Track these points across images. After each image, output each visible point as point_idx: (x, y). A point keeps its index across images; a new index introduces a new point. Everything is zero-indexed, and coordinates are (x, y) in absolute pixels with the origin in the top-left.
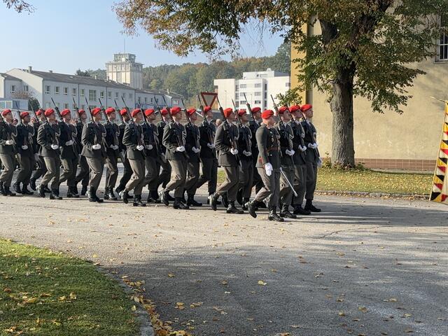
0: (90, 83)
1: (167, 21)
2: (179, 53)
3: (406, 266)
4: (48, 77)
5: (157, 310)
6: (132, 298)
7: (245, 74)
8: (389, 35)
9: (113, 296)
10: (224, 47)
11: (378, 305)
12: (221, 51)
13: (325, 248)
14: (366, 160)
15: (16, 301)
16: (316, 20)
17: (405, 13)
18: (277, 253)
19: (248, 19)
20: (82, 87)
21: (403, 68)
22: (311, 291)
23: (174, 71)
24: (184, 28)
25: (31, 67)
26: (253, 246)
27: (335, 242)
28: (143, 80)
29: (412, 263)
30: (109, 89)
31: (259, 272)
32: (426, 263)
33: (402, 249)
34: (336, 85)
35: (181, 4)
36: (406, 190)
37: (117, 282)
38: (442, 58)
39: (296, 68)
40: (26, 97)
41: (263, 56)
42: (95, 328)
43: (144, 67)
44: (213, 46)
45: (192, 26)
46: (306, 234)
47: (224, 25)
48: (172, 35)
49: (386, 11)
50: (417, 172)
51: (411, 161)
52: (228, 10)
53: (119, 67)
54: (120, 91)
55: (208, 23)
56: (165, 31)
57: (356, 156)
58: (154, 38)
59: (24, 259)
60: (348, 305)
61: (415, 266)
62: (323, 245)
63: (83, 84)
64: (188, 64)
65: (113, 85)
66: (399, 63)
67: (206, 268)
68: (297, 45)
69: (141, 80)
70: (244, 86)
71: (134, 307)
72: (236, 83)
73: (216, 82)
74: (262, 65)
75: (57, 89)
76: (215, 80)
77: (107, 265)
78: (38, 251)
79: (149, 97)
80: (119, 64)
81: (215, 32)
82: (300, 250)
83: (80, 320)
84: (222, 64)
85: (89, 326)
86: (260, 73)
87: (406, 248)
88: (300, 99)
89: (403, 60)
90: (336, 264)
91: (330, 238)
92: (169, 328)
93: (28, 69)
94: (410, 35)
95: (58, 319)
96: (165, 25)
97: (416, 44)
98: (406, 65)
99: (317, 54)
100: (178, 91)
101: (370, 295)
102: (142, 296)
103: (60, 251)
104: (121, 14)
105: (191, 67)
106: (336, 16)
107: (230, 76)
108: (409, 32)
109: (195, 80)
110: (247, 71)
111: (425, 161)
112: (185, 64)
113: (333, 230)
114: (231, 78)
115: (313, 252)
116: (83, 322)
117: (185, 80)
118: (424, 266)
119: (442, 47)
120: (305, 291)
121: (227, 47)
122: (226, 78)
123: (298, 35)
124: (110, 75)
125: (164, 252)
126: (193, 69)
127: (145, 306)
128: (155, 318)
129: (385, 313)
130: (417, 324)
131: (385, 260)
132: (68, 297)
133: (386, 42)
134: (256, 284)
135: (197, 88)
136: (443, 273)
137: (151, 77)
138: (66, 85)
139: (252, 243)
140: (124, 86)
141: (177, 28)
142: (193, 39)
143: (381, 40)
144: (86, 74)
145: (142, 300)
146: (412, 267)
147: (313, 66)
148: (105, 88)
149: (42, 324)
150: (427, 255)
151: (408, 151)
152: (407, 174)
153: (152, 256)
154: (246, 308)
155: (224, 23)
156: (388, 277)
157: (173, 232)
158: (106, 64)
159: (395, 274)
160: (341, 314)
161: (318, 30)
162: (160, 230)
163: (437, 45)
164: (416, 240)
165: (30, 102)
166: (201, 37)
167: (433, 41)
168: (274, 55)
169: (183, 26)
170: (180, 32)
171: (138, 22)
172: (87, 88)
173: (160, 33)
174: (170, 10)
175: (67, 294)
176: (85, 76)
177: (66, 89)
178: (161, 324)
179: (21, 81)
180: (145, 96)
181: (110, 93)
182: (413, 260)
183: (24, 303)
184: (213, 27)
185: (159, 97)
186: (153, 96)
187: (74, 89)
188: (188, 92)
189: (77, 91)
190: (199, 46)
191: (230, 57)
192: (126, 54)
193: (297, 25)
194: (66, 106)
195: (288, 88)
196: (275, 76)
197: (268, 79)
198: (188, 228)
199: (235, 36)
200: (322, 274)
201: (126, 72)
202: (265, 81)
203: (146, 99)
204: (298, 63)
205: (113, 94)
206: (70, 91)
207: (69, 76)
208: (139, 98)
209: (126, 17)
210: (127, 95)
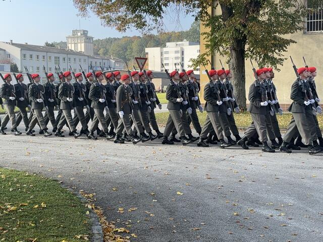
0: (55, 51)
1: (110, 6)
2: (120, 29)
3: (282, 180)
4: (24, 48)
5: (104, 214)
6: (86, 205)
7: (168, 44)
8: (271, 14)
9: (73, 205)
10: (152, 25)
11: (262, 207)
12: (149, 28)
13: (225, 168)
15: (3, 209)
16: (217, 4)
18: (190, 172)
19: (168, 4)
20: (49, 54)
21: (280, 38)
22: (214, 198)
23: (116, 42)
24: (122, 11)
25: (12, 41)
26: (173, 168)
27: (232, 164)
28: (94, 49)
29: (286, 177)
30: (69, 56)
31: (178, 185)
33: (280, 168)
34: (233, 51)
36: (283, 126)
37: (75, 195)
38: (308, 30)
39: (204, 39)
40: (9, 62)
41: (180, 31)
42: (60, 227)
43: (94, 39)
44: (144, 24)
45: (128, 10)
46: (211, 158)
48: (113, 16)
51: (287, 105)
53: (76, 39)
54: (77, 57)
55: (140, 7)
56: (109, 13)
57: (247, 102)
58: (101, 18)
59: (8, 179)
60: (240, 208)
62: (223, 166)
63: (50, 52)
64: (126, 37)
65: (72, 52)
66: (277, 34)
67: (140, 184)
68: (204, 22)
69: (92, 51)
70: (167, 52)
71: (88, 212)
72: (161, 50)
73: (147, 50)
74: (180, 37)
75: (31, 56)
76: (146, 49)
77: (68, 183)
78: (18, 173)
79: (99, 61)
80: (76, 37)
81: (145, 13)
82: (207, 170)
83: (49, 221)
84: (151, 37)
85: (56, 226)
86: (178, 43)
87: (283, 167)
88: (207, 61)
89: (281, 33)
90: (232, 179)
91: (228, 161)
92: (113, 226)
93: (10, 42)
94: (285, 14)
95: (33, 221)
96: (108, 9)
97: (290, 21)
98: (282, 36)
99: (219, 29)
100: (119, 56)
101: (256, 201)
102: (94, 204)
103: (34, 173)
105: (129, 39)
106: (232, 1)
107: (157, 46)
108: (285, 12)
109: (131, 49)
110: (169, 41)
112: (124, 37)
113: (230, 155)
114: (158, 47)
115: (216, 171)
116: (51, 223)
117: (123, 49)
119: (308, 22)
120: (211, 199)
121: (154, 25)
122: (154, 47)
123: (205, 15)
125: (109, 173)
126: (130, 40)
127: (96, 211)
128: (103, 219)
129: (266, 213)
130: (290, 221)
131: (267, 176)
132: (40, 206)
133: (268, 20)
134: (175, 194)
135: (133, 54)
136: (309, 184)
137: (100, 46)
138: (38, 53)
139: (173, 165)
140: (80, 54)
141: (117, 11)
142: (129, 19)
143: (264, 18)
144: (52, 45)
145: (93, 207)
146: (286, 180)
147: (216, 38)
148: (66, 55)
149: (21, 225)
150: (298, 171)
153: (101, 176)
154: (168, 211)
155: (151, 7)
156: (269, 188)
157: (116, 159)
158: (67, 37)
159: (274, 185)
160: (235, 214)
161: (219, 11)
162: (106, 157)
163: (304, 22)
165: (11, 66)
166: (135, 17)
167: (302, 19)
168: (189, 30)
169: (122, 9)
170: (120, 14)
171: (88, 8)
172: (53, 56)
173: (105, 15)
175: (39, 203)
177: (38, 56)
178: (107, 224)
179: (5, 50)
180: (96, 60)
181: (70, 58)
182: (287, 175)
183: (9, 210)
184: (143, 10)
185: (106, 61)
186: (101, 61)
187: (44, 56)
188: (127, 57)
189: (46, 58)
190: (133, 24)
191: (157, 32)
192: (81, 30)
193: (204, 8)
194: (38, 68)
195: (199, 54)
196: (190, 44)
197: (184, 47)
198: (126, 155)
199: (160, 16)
200: (223, 186)
201: (81, 43)
202: (183, 48)
203: (96, 62)
204: (205, 36)
205: (72, 60)
206: (41, 58)
207: (39, 47)
208: (91, 62)
209: (80, 4)
210: (82, 60)
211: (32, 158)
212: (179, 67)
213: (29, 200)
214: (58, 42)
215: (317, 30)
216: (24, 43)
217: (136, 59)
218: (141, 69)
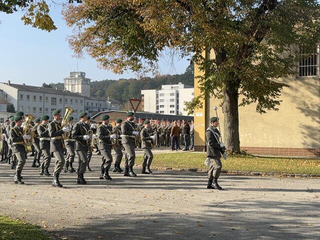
0: (52, 92)
1: (105, 49)
2: (116, 72)
3: (277, 228)
4: (22, 88)
7: (163, 86)
8: (265, 58)
10: (147, 67)
12: (145, 70)
13: (217, 214)
14: (248, 148)
16: (211, 48)
18: (182, 218)
19: (164, 48)
20: (46, 95)
21: (273, 82)
23: (113, 84)
24: (119, 54)
26: (164, 213)
27: (225, 210)
28: (91, 91)
30: (66, 97)
32: (292, 225)
33: (274, 214)
34: (226, 94)
35: (115, 37)
36: (277, 170)
38: (300, 75)
39: (199, 82)
40: (5, 102)
41: (175, 74)
43: (91, 81)
44: (140, 67)
45: (124, 52)
46: (203, 203)
47: (146, 51)
48: (110, 58)
49: (261, 43)
50: (285, 157)
51: (280, 148)
52: (150, 41)
53: (73, 81)
54: (74, 98)
55: (135, 51)
56: (104, 56)
57: (241, 145)
58: (97, 61)
62: (216, 212)
63: (47, 93)
64: (123, 79)
65: (69, 94)
66: (270, 78)
67: (127, 231)
68: (200, 66)
69: (89, 91)
70: (162, 95)
72: (157, 92)
73: (143, 92)
74: (175, 80)
75: (28, 97)
76: (142, 91)
77: (51, 229)
79: (95, 102)
80: (73, 79)
81: (141, 56)
86: (173, 86)
87: (277, 214)
88: (201, 104)
89: (273, 77)
90: (225, 227)
91: (221, 207)
93: (8, 82)
94: (278, 59)
97: (283, 66)
98: (275, 80)
99: (212, 72)
100: (116, 97)
103: (17, 218)
104: (72, 43)
105: (123, 81)
108: (277, 58)
109: (128, 91)
110: (165, 84)
111: (290, 149)
112: (120, 79)
113: (223, 201)
114: (153, 89)
115: (209, 217)
117: (120, 91)
118: (290, 227)
119: (300, 68)
121: (150, 67)
122: (150, 89)
123: (200, 59)
124: (67, 87)
125: (96, 218)
126: (126, 83)
131: (261, 223)
133: (261, 64)
135: (129, 96)
136: (304, 233)
137: (97, 88)
138: (35, 94)
140: (77, 95)
141: (113, 54)
142: (125, 62)
143: (257, 63)
144: (50, 86)
146: (281, 228)
147: (209, 81)
148: (63, 96)
150: (292, 218)
151: (278, 141)
152: (277, 158)
153: (87, 222)
155: (147, 50)
156: (264, 237)
157: (104, 203)
158: (64, 79)
159: (269, 234)
161: (213, 55)
163: (297, 66)
164: (284, 208)
165: (8, 106)
166: (131, 60)
167: (294, 62)
168: (184, 73)
169: (118, 52)
170: (116, 57)
171: (84, 49)
172: (50, 96)
173: (101, 57)
174: (107, 40)
177: (35, 97)
179: (2, 91)
180: (92, 101)
181: (66, 99)
182: (282, 223)
184: (139, 53)
185: (102, 102)
186: (97, 102)
187: (41, 97)
188: (123, 98)
189: (42, 98)
190: (129, 67)
191: (152, 74)
192: (78, 72)
193: (198, 52)
194: (35, 109)
195: (193, 97)
196: (185, 87)
197: (179, 90)
198: (117, 199)
199: (155, 59)
200: (215, 235)
201: (78, 84)
202: (178, 91)
203: (92, 104)
204: (199, 79)
205: (69, 101)
206: (38, 98)
207: (37, 88)
208: (88, 103)
209: (75, 45)
210: (79, 101)
211: (17, 202)
212: (174, 109)
214: (55, 83)
215: (309, 75)
216: (21, 84)
217: (130, 100)
218: (135, 111)
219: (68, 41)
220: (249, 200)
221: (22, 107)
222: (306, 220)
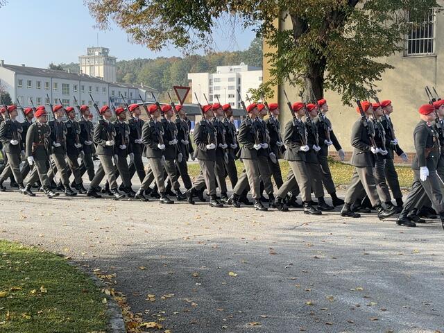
0: (63, 76)
1: (140, 15)
2: (152, 48)
3: (373, 256)
4: (20, 70)
5: (128, 302)
6: (103, 290)
7: (219, 68)
8: (360, 29)
9: (84, 289)
10: (197, 42)
11: (346, 294)
12: (194, 45)
13: (295, 239)
16: (287, 15)
17: (374, 8)
18: (248, 244)
19: (220, 14)
20: (55, 80)
21: (372, 62)
22: (280, 281)
23: (148, 65)
24: (157, 23)
25: (3, 61)
26: (224, 239)
27: (304, 234)
28: (117, 74)
29: (379, 253)
30: (83, 83)
31: (231, 262)
32: (392, 253)
33: (370, 239)
34: (307, 79)
37: (88, 276)
38: (410, 52)
39: (269, 62)
42: (65, 320)
43: (117, 61)
44: (186, 41)
45: (165, 21)
46: (277, 226)
47: (196, 19)
48: (145, 29)
49: (356, 7)
52: (201, 4)
53: (92, 60)
54: (93, 85)
55: (181, 18)
56: (138, 25)
58: (127, 32)
60: (316, 294)
61: (382, 256)
62: (293, 236)
63: (58, 78)
64: (162, 58)
65: (86, 78)
66: (368, 57)
67: (178, 261)
68: (269, 40)
69: (114, 74)
70: (218, 80)
71: (105, 299)
72: (210, 77)
73: (190, 76)
74: (236, 59)
75: (30, 83)
76: (189, 74)
77: (78, 258)
78: (9, 245)
79: (123, 91)
80: (92, 58)
81: (188, 26)
82: (270, 241)
83: (51, 313)
84: (196, 58)
85: (60, 319)
86: (233, 67)
87: (374, 239)
88: (272, 93)
89: (372, 55)
90: (305, 255)
91: (300, 230)
92: (140, 319)
94: (379, 29)
95: (28, 312)
96: (137, 19)
97: (385, 39)
98: (375, 59)
99: (288, 48)
100: (152, 83)
101: (338, 285)
102: (113, 289)
103: (31, 245)
104: (93, 9)
105: (165, 61)
106: (306, 11)
107: (204, 70)
108: (378, 27)
109: (169, 74)
110: (220, 65)
112: (158, 58)
113: (303, 222)
114: (205, 72)
115: (283, 243)
116: (53, 315)
117: (158, 74)
118: (391, 255)
119: (410, 42)
120: (275, 281)
121: (200, 42)
122: (200, 72)
123: (270, 29)
124: (83, 68)
125: (136, 245)
126: (167, 63)
127: (116, 298)
128: (126, 310)
129: (352, 301)
130: (383, 312)
131: (353, 250)
132: (38, 291)
133: (356, 37)
134: (226, 275)
135: (170, 82)
136: (409, 263)
137: (125, 70)
138: (39, 79)
139: (224, 235)
140: (97, 80)
141: (150, 22)
142: (166, 33)
143: (350, 35)
144: (59, 68)
145: (113, 293)
146: (379, 256)
147: (285, 61)
148: (78, 82)
149: (12, 317)
150: (394, 245)
153: (124, 249)
154: (216, 299)
156: (356, 267)
157: (146, 226)
158: (79, 58)
159: (362, 264)
160: (309, 303)
161: (289, 25)
162: (132, 224)
163: (405, 40)
164: (383, 231)
165: (2, 96)
166: (174, 31)
167: (402, 36)
168: (248, 49)
169: (156, 20)
170: (153, 26)
171: (109, 18)
172: (60, 82)
173: (133, 27)
174: (143, 4)
175: (37, 287)
176: (58, 69)
177: (39, 83)
178: (132, 316)
180: (119, 89)
181: (83, 87)
182: (380, 250)
184: (185, 21)
185: (133, 91)
186: (126, 90)
187: (47, 83)
188: (162, 86)
189: (50, 85)
190: (171, 41)
191: (203, 52)
192: (98, 48)
193: (268, 19)
194: (39, 100)
195: (261, 82)
196: (249, 69)
197: (241, 73)
198: (161, 221)
199: (207, 30)
200: (292, 264)
201: (99, 65)
202: (239, 74)
203: (119, 92)
204: (270, 57)
205: (87, 88)
206: (43, 85)
207: (41, 70)
208: (113, 92)
209: (98, 12)
210: (101, 89)
211: (28, 225)
212: (234, 100)
213: (23, 282)
214: (67, 64)
215: (422, 52)
216: (20, 65)
217: (175, 88)
218: (182, 103)
219: (87, 6)
220: (337, 221)
221: (22, 97)
222: (412, 246)
